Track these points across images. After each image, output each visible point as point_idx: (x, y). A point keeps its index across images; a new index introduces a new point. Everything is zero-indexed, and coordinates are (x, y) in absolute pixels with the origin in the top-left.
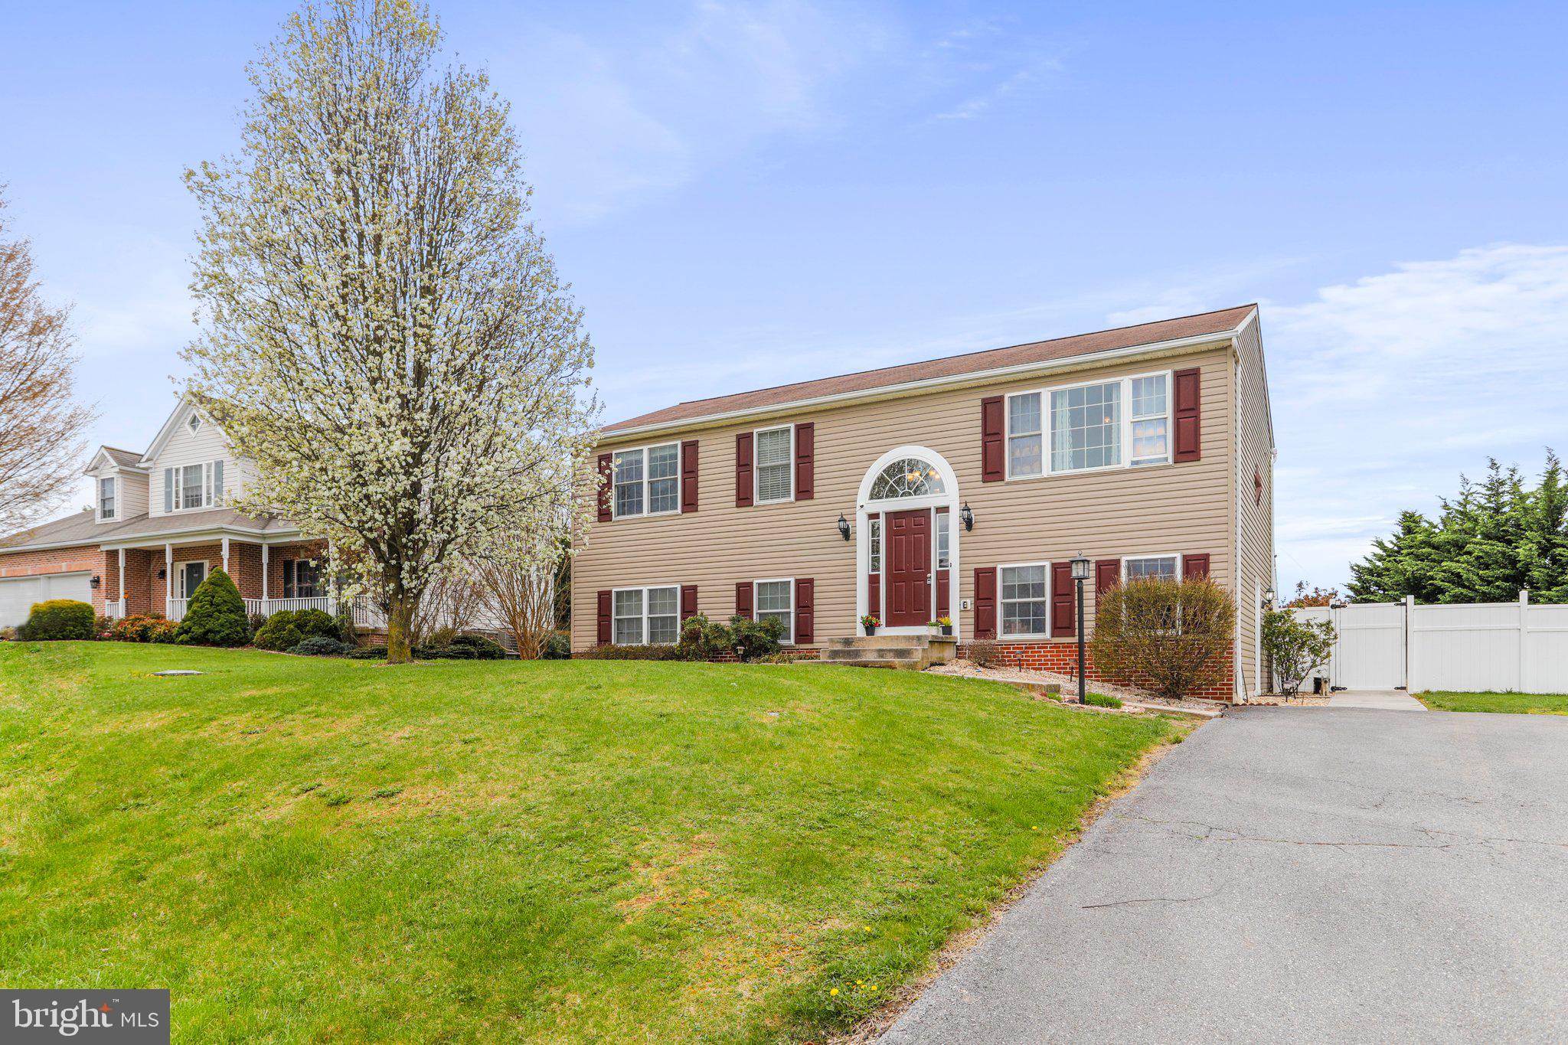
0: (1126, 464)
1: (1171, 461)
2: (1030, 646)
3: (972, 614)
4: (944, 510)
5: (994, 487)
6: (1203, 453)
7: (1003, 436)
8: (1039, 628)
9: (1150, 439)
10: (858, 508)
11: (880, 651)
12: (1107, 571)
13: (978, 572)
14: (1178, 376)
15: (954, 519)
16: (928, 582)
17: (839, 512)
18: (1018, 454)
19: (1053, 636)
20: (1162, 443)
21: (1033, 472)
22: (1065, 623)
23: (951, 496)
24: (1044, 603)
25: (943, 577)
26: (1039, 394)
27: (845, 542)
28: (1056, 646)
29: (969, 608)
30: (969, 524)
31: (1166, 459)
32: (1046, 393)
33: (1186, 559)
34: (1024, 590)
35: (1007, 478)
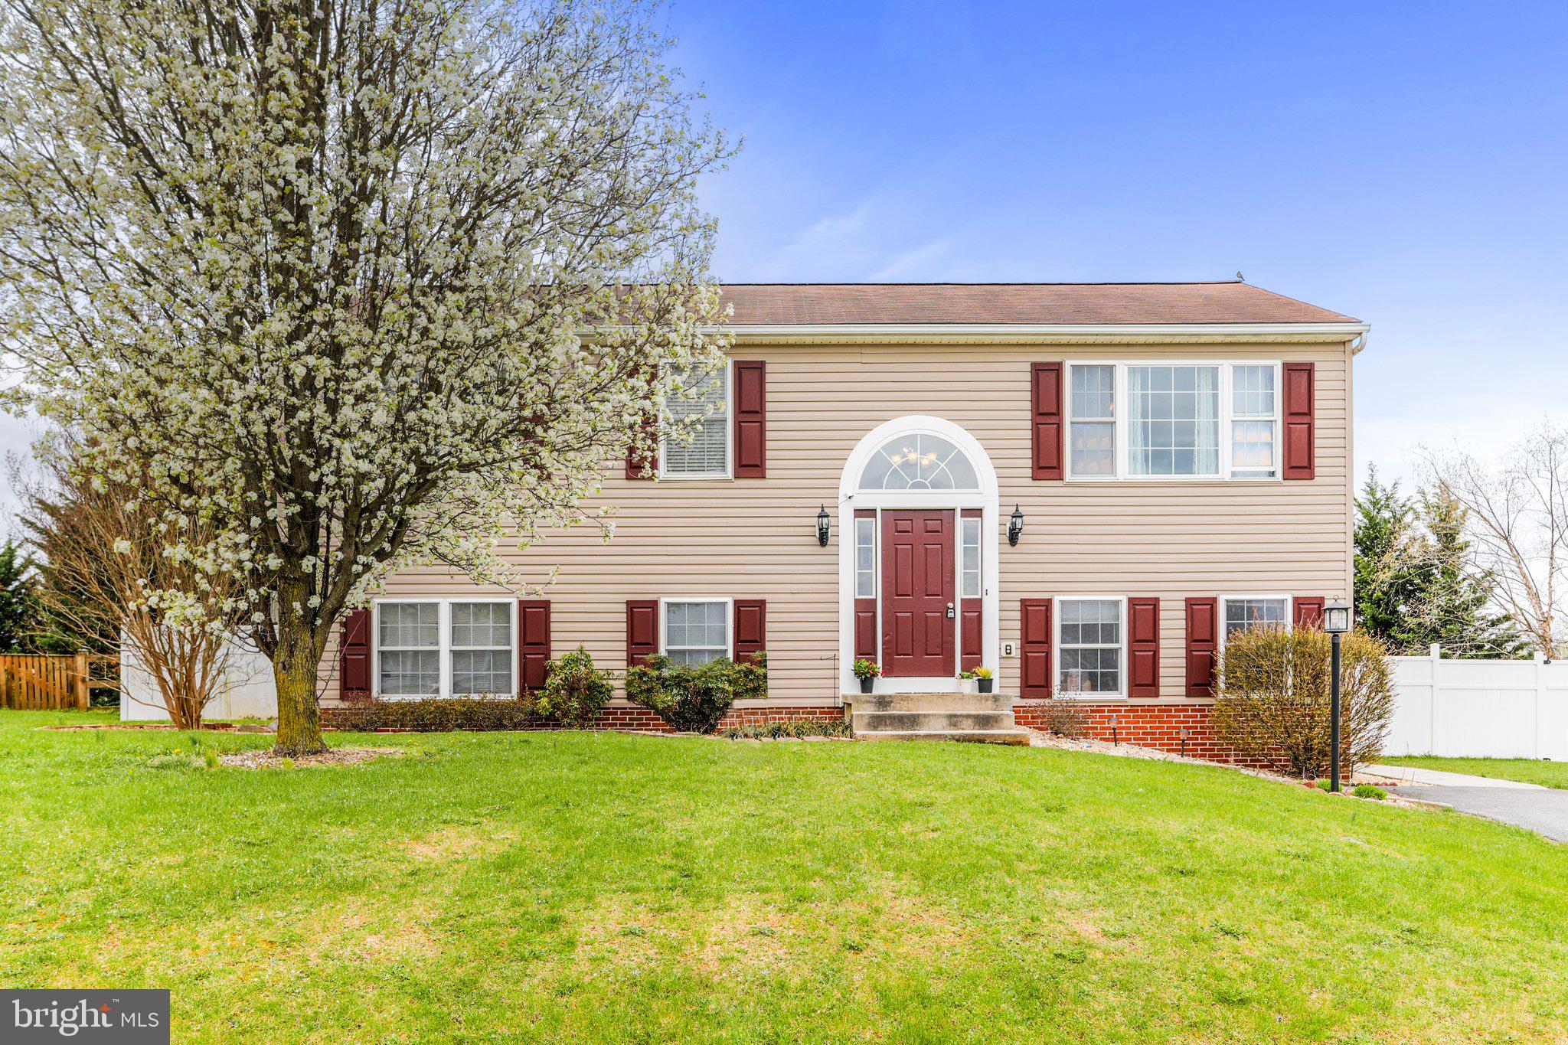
0: (1225, 474)
1: (1279, 476)
2: (1098, 709)
3: (1018, 663)
4: (977, 512)
5: (1048, 487)
6: (1317, 471)
7: (1061, 419)
8: (1109, 682)
9: (1253, 445)
10: (842, 498)
11: (951, 716)
12: (1200, 612)
13: (1025, 604)
14: (1290, 369)
15: (992, 528)
16: (950, 615)
17: (819, 503)
18: (1080, 445)
19: (1130, 695)
20: (1266, 452)
21: (1100, 472)
22: (1145, 680)
23: (987, 494)
24: (1116, 651)
25: (974, 607)
26: (1112, 367)
27: (820, 548)
28: (1133, 709)
29: (1013, 654)
30: (1013, 537)
31: (1273, 474)
32: (1122, 366)
33: (1298, 602)
34: (1090, 632)
35: (1068, 476)
